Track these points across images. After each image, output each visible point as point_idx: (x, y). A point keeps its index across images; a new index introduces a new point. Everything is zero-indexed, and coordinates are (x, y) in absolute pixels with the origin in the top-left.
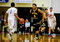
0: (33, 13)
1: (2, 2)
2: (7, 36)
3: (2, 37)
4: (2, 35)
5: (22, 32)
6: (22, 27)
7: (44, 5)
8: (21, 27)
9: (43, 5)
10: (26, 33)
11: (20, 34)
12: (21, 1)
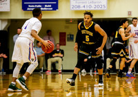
0: (83, 32)
1: (45, 9)
2: (56, 79)
3: (47, 81)
4: (47, 78)
5: (88, 71)
6: (88, 59)
7: (132, 13)
8: (86, 60)
9: (130, 13)
10: (95, 73)
11: (83, 75)
12: (84, 7)
